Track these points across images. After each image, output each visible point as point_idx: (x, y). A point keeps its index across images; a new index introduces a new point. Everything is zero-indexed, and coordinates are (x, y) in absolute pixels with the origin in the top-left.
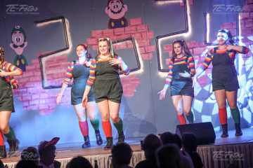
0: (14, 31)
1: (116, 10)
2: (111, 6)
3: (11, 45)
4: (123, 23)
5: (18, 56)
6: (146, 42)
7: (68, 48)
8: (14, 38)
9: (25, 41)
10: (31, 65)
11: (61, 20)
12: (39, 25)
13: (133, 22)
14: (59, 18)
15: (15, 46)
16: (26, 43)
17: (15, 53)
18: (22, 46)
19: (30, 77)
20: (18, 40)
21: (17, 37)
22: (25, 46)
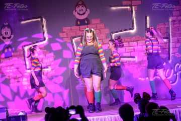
0: (4, 26)
1: (81, 13)
4: (86, 22)
5: (6, 45)
6: (103, 36)
7: (45, 40)
8: (3, 32)
9: (11, 34)
11: (39, 19)
12: (23, 22)
13: (93, 21)
14: (38, 18)
15: (4, 38)
16: (12, 36)
18: (9, 38)
20: (6, 33)
21: (6, 31)
22: (12, 38)
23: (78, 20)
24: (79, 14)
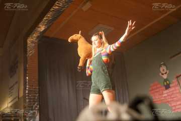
0: (160, 66)
3: (160, 74)
5: (165, 79)
8: (161, 69)
9: (167, 70)
10: (173, 83)
15: (163, 74)
16: (168, 71)
17: (163, 78)
18: (166, 73)
19: (173, 91)
20: (164, 70)
21: (163, 69)
22: (168, 73)
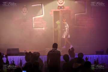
1: (61, 3)
2: (59, 1)
4: (63, 7)
7: (42, 14)
10: (29, 19)
11: (41, 5)
12: (33, 6)
15: (23, 12)
18: (26, 12)
23: (59, 6)
24: (60, 3)
